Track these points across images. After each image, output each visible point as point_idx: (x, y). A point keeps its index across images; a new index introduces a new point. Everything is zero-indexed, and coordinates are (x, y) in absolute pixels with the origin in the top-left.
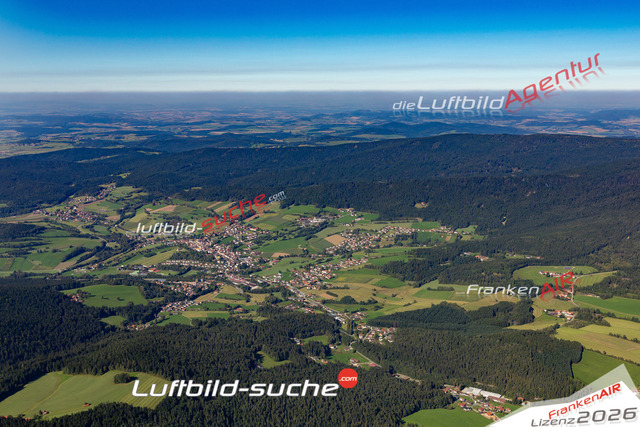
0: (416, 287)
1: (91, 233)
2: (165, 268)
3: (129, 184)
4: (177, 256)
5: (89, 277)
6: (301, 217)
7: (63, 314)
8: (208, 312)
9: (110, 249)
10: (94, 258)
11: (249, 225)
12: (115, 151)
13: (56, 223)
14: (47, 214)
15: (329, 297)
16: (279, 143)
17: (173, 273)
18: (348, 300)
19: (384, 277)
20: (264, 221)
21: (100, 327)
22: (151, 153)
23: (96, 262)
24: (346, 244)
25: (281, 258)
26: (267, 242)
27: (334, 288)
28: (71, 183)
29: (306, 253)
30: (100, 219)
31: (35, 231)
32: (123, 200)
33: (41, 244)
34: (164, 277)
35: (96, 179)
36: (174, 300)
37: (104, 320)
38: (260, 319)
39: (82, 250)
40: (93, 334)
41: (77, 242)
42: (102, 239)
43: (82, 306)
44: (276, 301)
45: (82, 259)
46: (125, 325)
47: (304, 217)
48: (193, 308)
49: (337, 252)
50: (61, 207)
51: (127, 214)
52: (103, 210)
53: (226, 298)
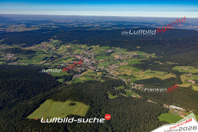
0: (143, 71)
1: (49, 53)
2: (71, 63)
3: (57, 39)
4: (73, 60)
5: (50, 66)
7: (46, 78)
8: (86, 78)
9: (54, 57)
10: (50, 60)
11: (92, 52)
13: (39, 50)
14: (36, 47)
15: (119, 74)
16: (93, 29)
17: (73, 65)
18: (125, 75)
19: (134, 68)
20: (95, 50)
21: (57, 83)
22: (61, 31)
24: (120, 58)
25: (102, 61)
26: (98, 57)
27: (120, 71)
28: (41, 39)
29: (109, 60)
30: (50, 49)
31: (34, 52)
32: (56, 43)
33: (36, 56)
35: (48, 38)
36: (76, 74)
37: (57, 80)
38: (102, 81)
39: (47, 58)
40: (56, 85)
41: (45, 56)
42: (52, 55)
43: (51, 76)
44: (105, 75)
45: (47, 60)
46: (64, 82)
47: (107, 50)
48: (82, 76)
49: (118, 60)
50: (39, 45)
51: (57, 47)
52: (51, 46)
53: (90, 73)
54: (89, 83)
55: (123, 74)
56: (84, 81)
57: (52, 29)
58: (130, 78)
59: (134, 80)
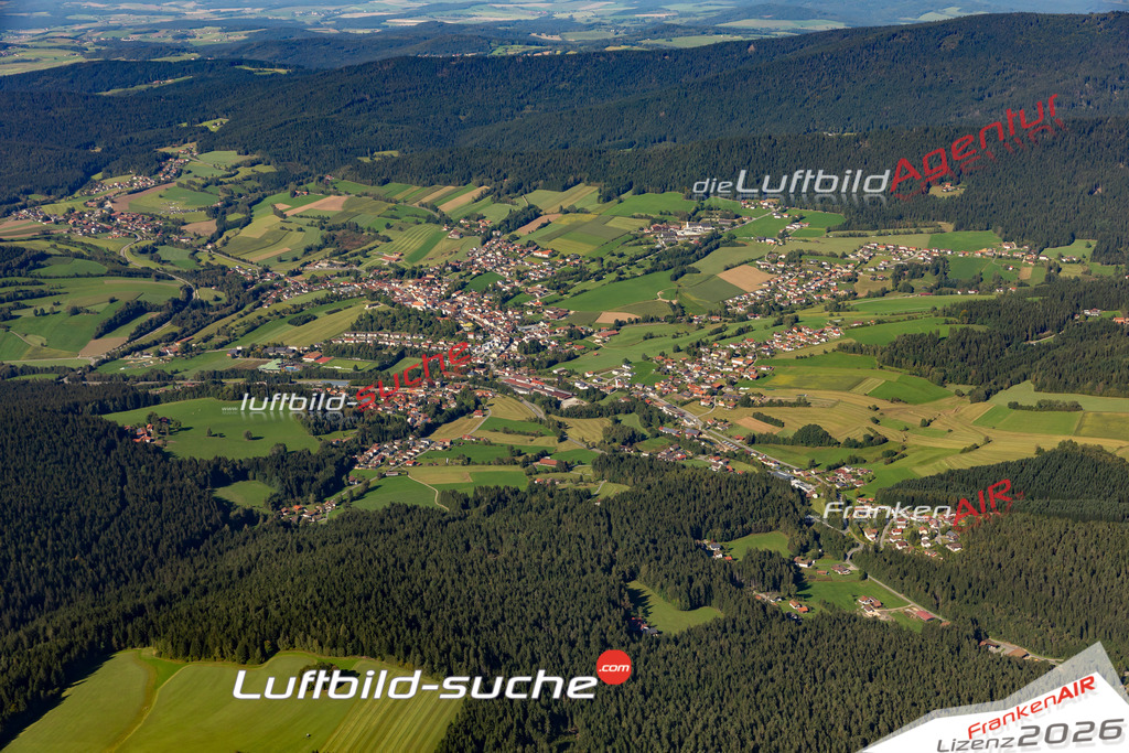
0: (976, 399)
1: (153, 265)
2: (343, 352)
3: (230, 146)
4: (368, 323)
5: (164, 378)
6: (654, 221)
7: (124, 481)
8: (472, 468)
9: (203, 304)
10: (168, 328)
11: (530, 244)
12: (184, 67)
13: (68, 241)
14: (47, 219)
15: (762, 428)
16: (556, 44)
17: (366, 365)
18: (814, 437)
19: (893, 375)
20: (564, 232)
21: (219, 515)
22: (269, 71)
23: (174, 337)
24: (775, 290)
25: (619, 324)
26: (580, 286)
27: (771, 404)
28: (92, 144)
29: (679, 314)
30: (169, 231)
31: (23, 264)
32: (218, 183)
33: (42, 295)
34: (344, 377)
35: (151, 134)
36: (382, 437)
37: (223, 493)
38: (607, 489)
39: (138, 309)
40: (205, 535)
41: (126, 290)
42: (180, 281)
43: (167, 456)
44: (632, 439)
45: (141, 332)
46: (277, 506)
47: (661, 221)
48: (431, 459)
49: (755, 310)
50: (77, 202)
51: (231, 218)
52: (173, 208)
53: (507, 432)
54: (490, 511)
55: (790, 431)
56: (449, 494)
57: (193, 56)
58: (854, 461)
59: (890, 474)
